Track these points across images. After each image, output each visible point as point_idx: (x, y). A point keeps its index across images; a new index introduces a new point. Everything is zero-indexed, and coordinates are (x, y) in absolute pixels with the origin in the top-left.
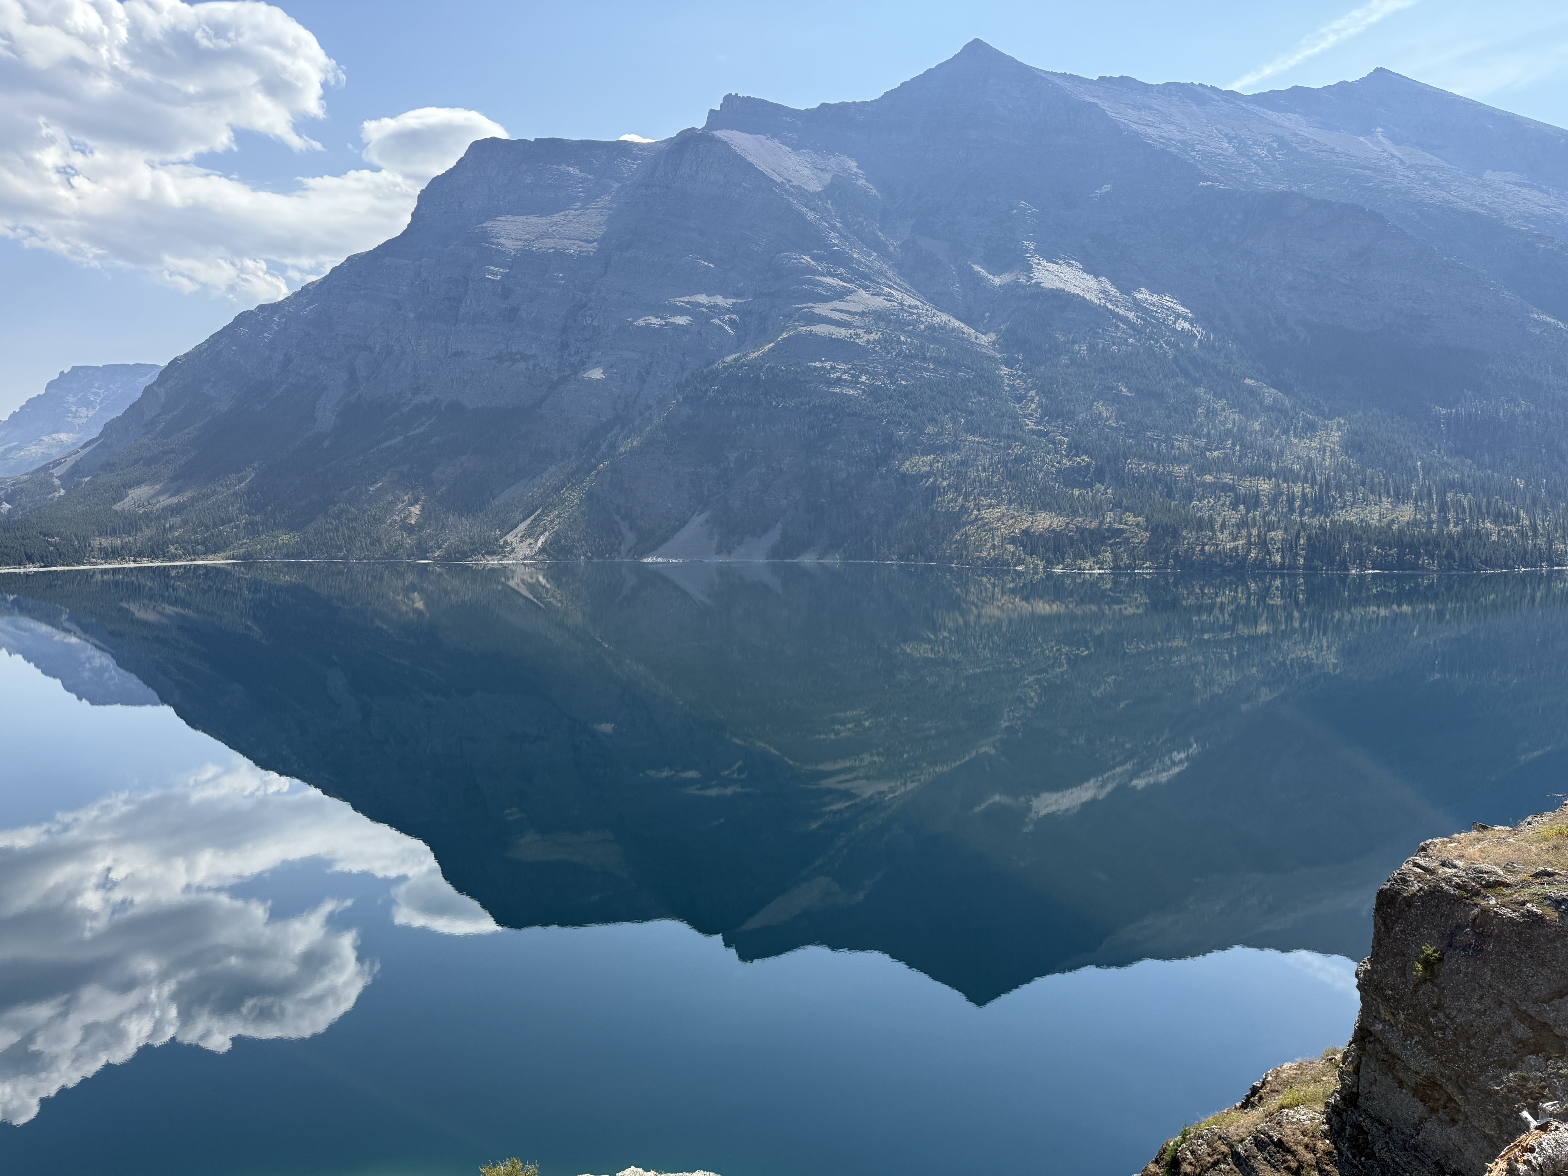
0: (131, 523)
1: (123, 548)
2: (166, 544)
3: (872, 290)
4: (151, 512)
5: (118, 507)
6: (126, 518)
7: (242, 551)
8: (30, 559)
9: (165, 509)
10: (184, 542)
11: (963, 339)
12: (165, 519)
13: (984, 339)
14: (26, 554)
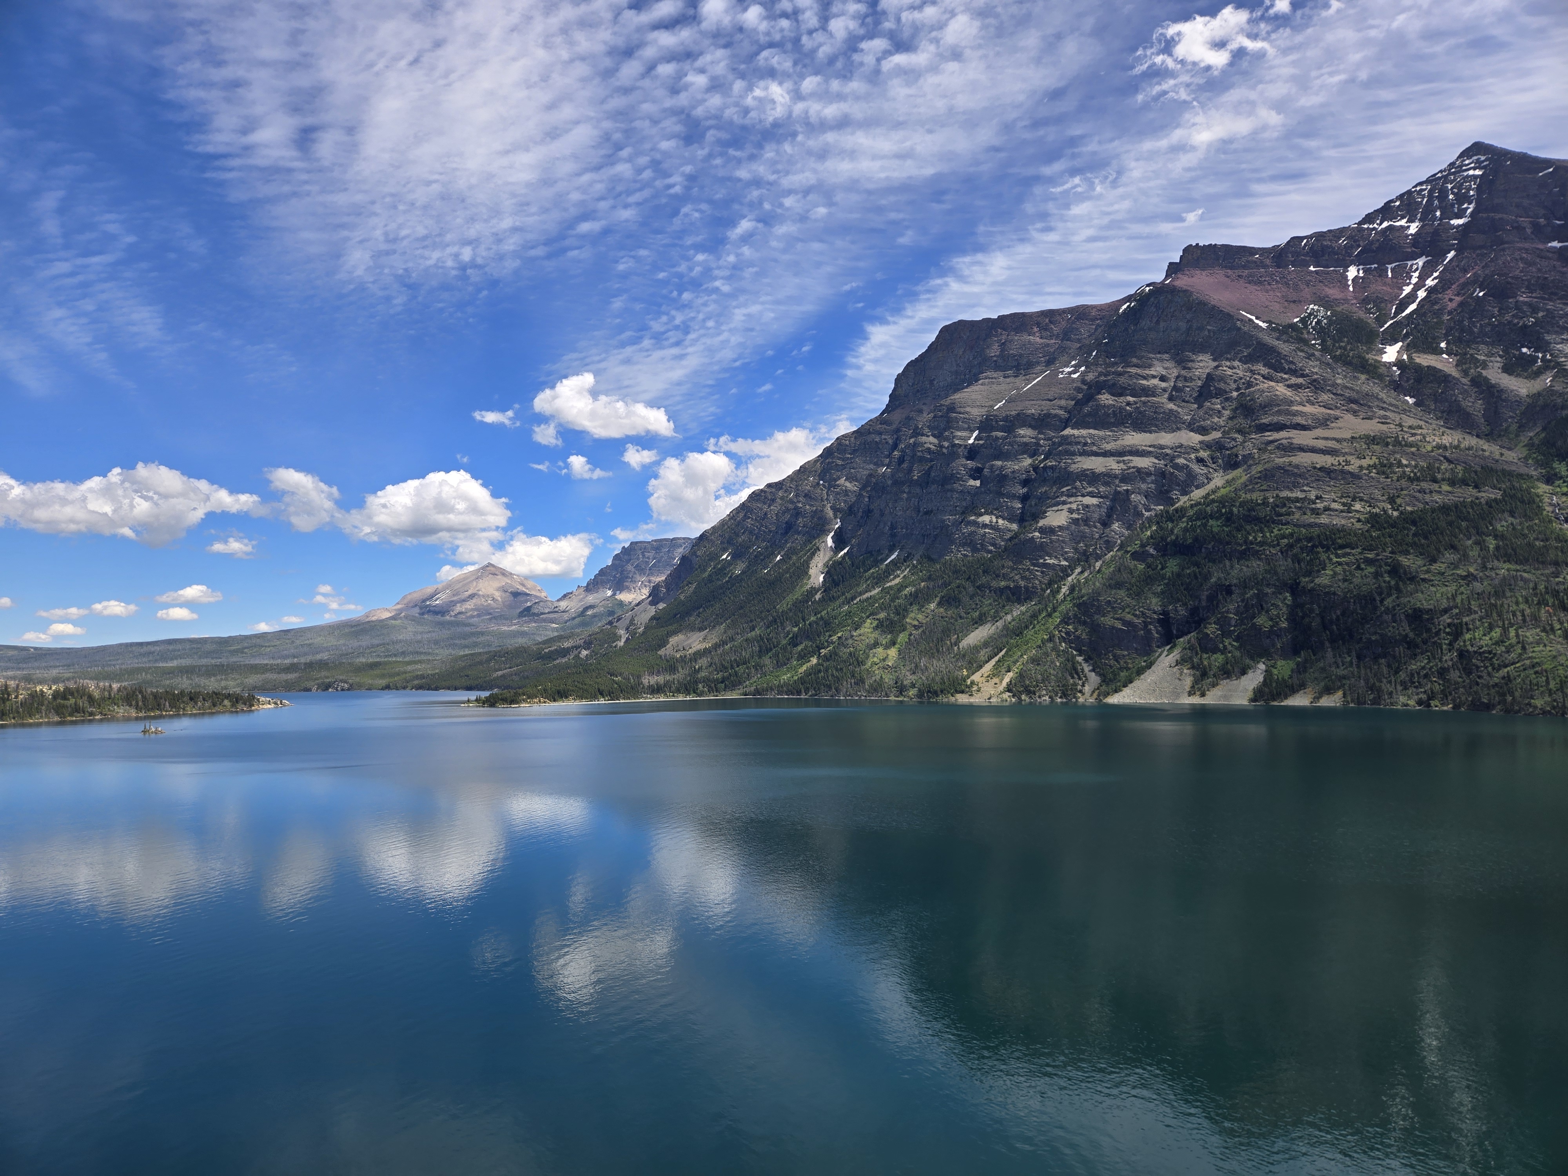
0: (671, 666)
1: (665, 686)
2: (696, 682)
3: (1362, 415)
4: (685, 656)
5: (661, 652)
6: (668, 661)
7: (752, 689)
8: (602, 694)
9: (695, 654)
10: (709, 680)
11: (1484, 458)
12: (696, 661)
13: (1511, 456)
14: (599, 690)
